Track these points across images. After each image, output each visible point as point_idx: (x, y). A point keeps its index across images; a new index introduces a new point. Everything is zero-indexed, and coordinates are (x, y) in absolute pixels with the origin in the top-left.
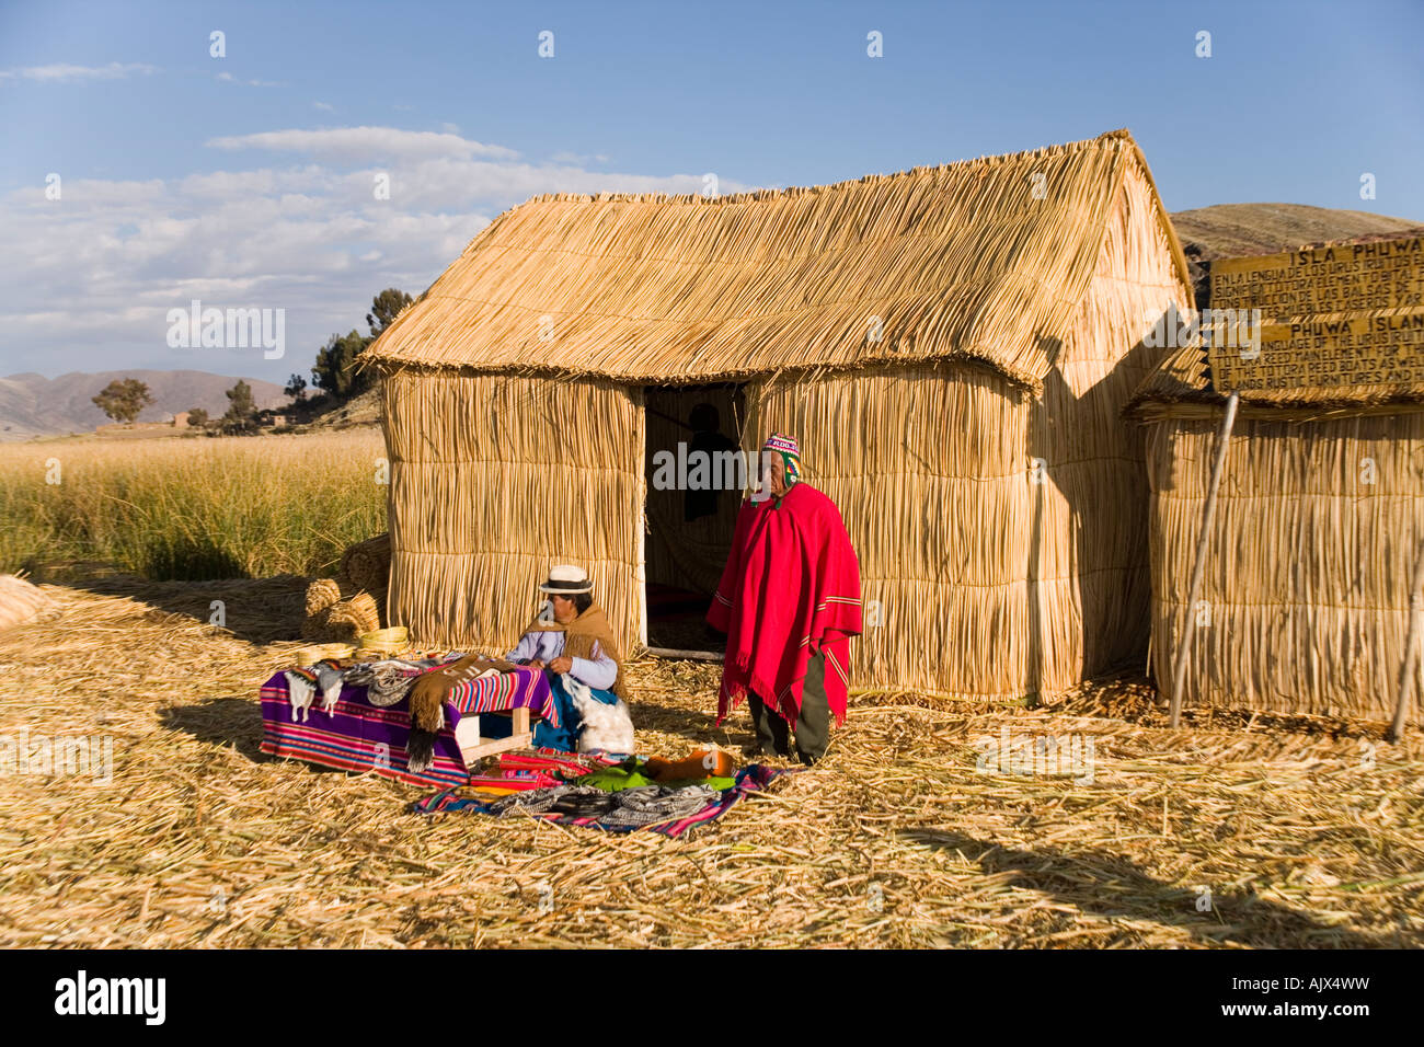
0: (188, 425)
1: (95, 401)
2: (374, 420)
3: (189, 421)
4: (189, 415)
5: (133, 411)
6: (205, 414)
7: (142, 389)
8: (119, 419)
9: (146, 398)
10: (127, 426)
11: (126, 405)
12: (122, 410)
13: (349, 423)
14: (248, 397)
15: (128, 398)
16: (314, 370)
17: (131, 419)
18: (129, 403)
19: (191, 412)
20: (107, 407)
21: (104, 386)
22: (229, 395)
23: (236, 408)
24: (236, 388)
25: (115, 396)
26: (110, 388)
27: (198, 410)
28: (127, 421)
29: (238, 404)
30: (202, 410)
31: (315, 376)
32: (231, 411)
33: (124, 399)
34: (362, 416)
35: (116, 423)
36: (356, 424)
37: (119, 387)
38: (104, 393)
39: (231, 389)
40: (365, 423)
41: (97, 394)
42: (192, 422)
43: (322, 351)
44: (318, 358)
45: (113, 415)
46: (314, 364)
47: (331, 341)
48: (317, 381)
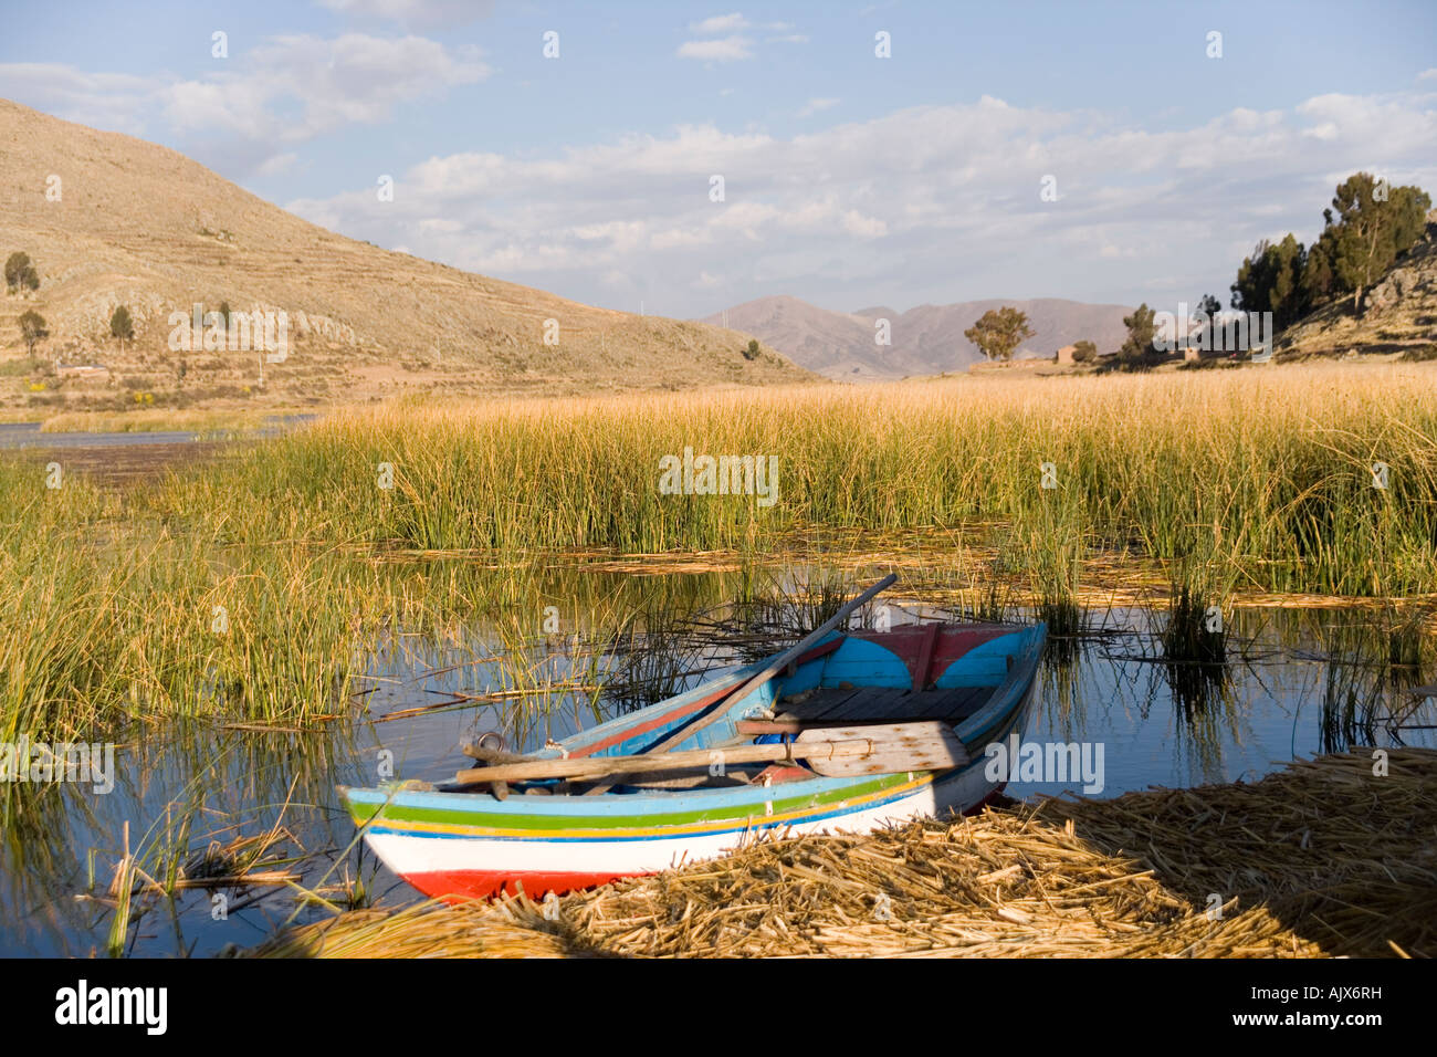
0: (1072, 361)
1: (969, 334)
2: (1332, 349)
3: (1074, 356)
4: (1074, 350)
5: (1009, 346)
6: (1093, 348)
7: (1021, 319)
8: (994, 355)
9: (1024, 330)
10: (1004, 364)
11: (1002, 340)
12: (997, 345)
13: (1297, 354)
14: (1150, 325)
15: (1004, 330)
16: (1233, 289)
17: (1006, 355)
18: (1005, 336)
19: (1076, 346)
20: (980, 341)
21: (979, 316)
22: (1127, 322)
23: (1134, 339)
24: (1136, 314)
25: (989, 328)
26: (985, 318)
27: (1085, 343)
28: (1002, 357)
29: (1140, 334)
30: (1089, 344)
31: (1235, 296)
32: (1129, 343)
33: (999, 332)
34: (1316, 344)
35: (990, 360)
36: (1309, 355)
37: (995, 318)
38: (979, 325)
39: (1130, 315)
40: (1321, 353)
41: (971, 325)
42: (1078, 358)
43: (1247, 262)
44: (1240, 272)
45: (988, 351)
46: (1233, 279)
47: (1258, 249)
48: (1237, 302)
